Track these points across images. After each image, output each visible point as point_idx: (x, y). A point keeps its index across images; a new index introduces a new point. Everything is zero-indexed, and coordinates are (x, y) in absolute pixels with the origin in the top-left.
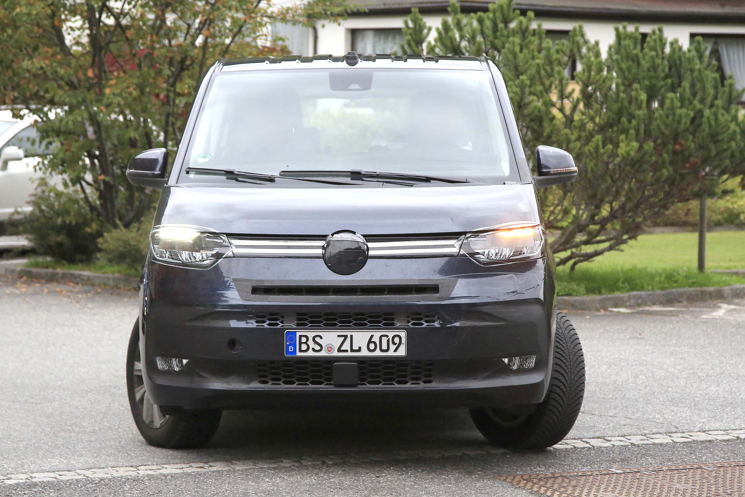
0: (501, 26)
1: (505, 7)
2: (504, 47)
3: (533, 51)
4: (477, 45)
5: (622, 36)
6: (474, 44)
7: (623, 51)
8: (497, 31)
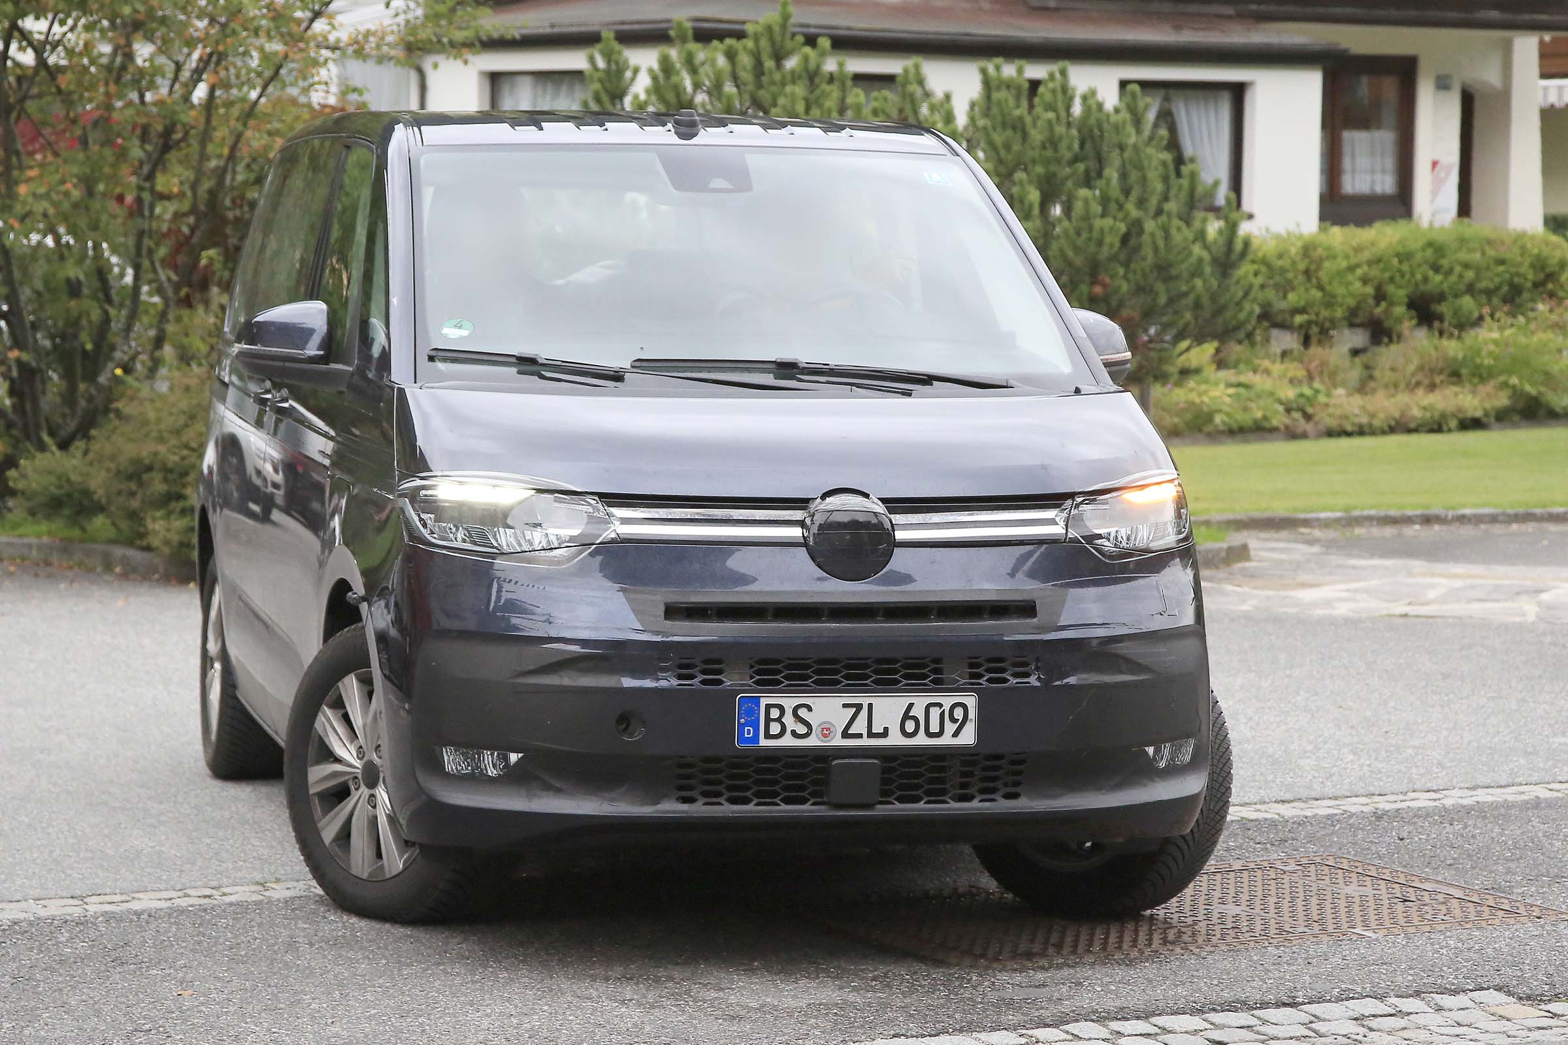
0: (769, 64)
1: (777, 29)
2: (775, 105)
3: (830, 111)
4: (724, 99)
5: (994, 84)
6: (719, 99)
7: (995, 110)
8: (763, 74)
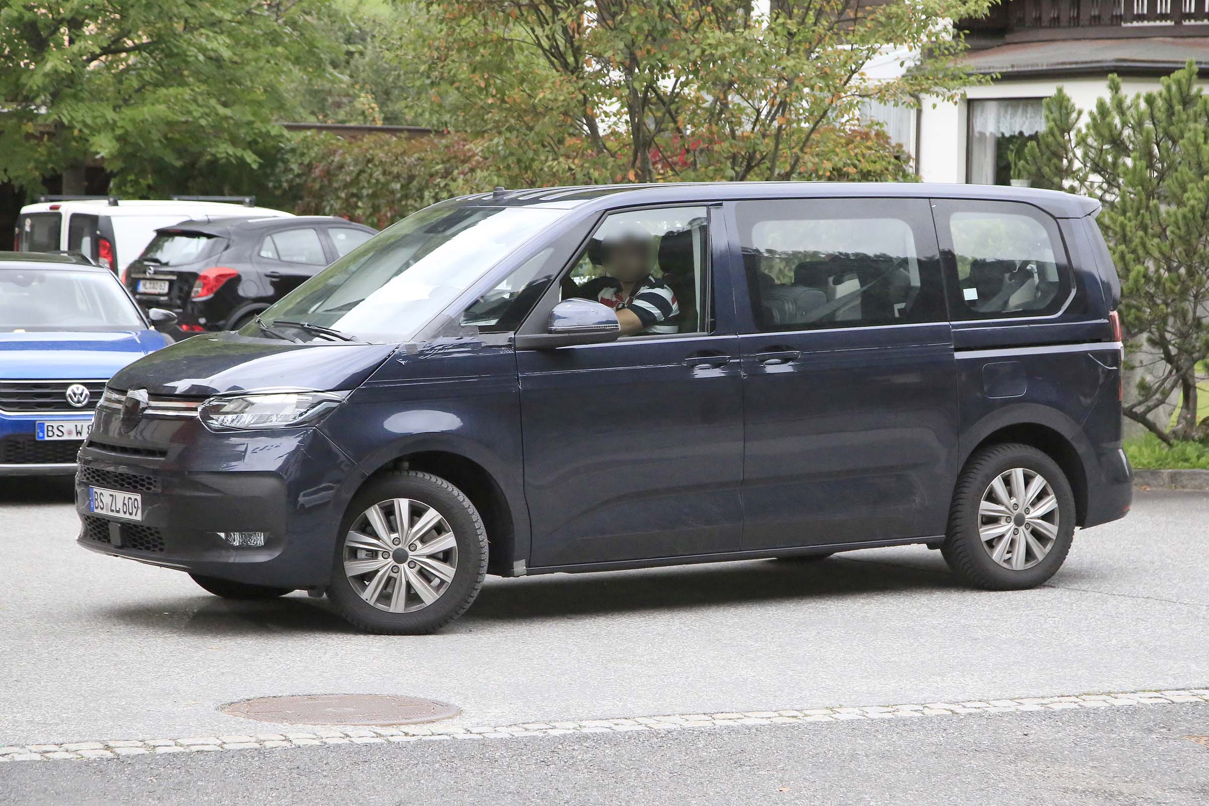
1: (1184, 81)
6: (1141, 133)
8: (1173, 114)
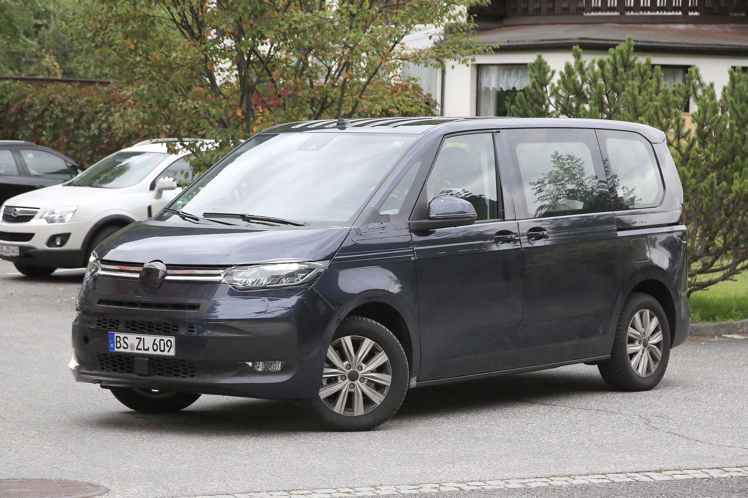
0: (621, 70)
1: (625, 51)
2: (624, 90)
3: (651, 93)
4: (598, 88)
5: (737, 79)
6: (595, 87)
7: (736, 93)
8: (617, 74)
